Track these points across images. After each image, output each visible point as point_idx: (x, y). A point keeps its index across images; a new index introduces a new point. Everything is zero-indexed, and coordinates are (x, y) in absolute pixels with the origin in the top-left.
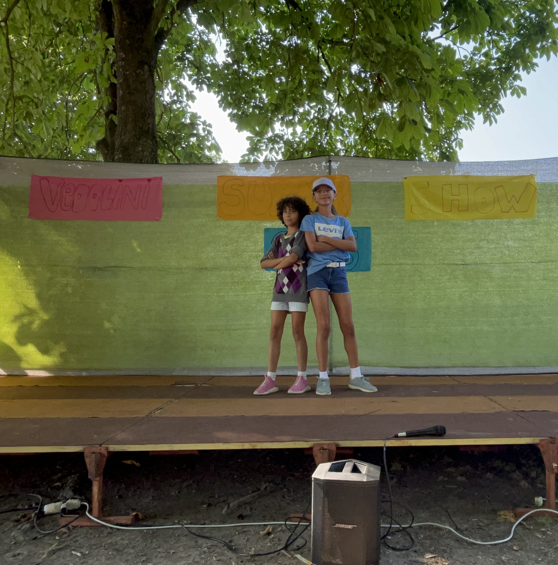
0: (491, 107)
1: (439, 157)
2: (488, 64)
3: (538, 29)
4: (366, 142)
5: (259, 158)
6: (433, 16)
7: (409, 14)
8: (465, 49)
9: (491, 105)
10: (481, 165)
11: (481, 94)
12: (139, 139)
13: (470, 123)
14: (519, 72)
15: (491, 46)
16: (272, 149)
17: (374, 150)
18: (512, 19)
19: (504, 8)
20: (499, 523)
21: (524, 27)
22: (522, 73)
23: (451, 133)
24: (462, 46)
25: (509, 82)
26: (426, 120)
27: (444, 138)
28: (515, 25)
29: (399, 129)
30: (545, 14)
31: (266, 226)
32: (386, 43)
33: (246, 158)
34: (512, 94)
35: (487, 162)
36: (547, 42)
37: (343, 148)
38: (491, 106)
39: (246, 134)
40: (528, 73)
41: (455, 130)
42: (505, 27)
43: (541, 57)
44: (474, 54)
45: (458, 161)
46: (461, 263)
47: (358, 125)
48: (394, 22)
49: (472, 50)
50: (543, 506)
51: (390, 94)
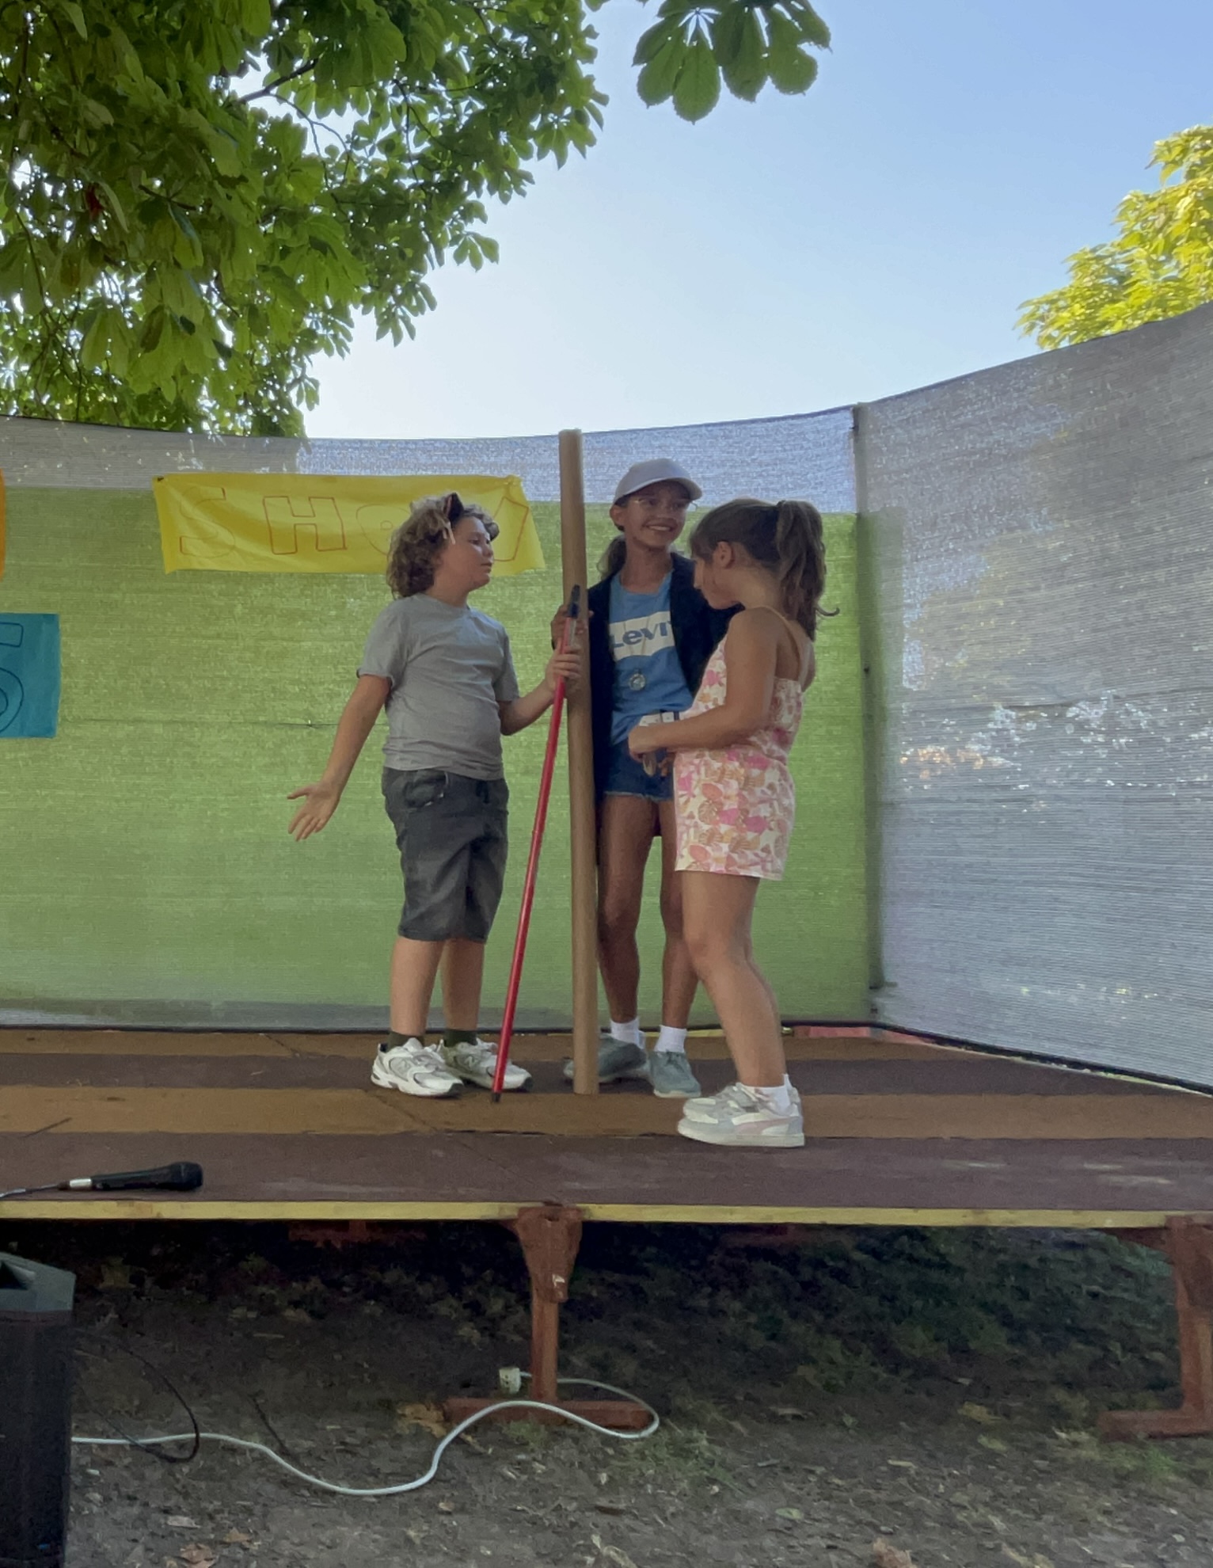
0: (399, 292)
1: (252, 430)
2: (395, 172)
3: (535, 76)
4: (50, 381)
6: (247, 29)
7: (179, 28)
8: (330, 130)
9: (399, 287)
10: (369, 449)
11: (372, 254)
13: (341, 336)
14: (479, 195)
15: (404, 123)
17: (72, 405)
18: (464, 50)
19: (443, 15)
20: (399, 1437)
21: (497, 71)
22: (487, 200)
23: (286, 362)
24: (324, 120)
25: (452, 224)
26: (220, 323)
27: (265, 376)
28: (473, 64)
29: (143, 344)
30: (556, 37)
32: (114, 101)
34: (459, 257)
35: (386, 441)
36: (560, 114)
38: (399, 290)
40: (505, 199)
41: (298, 355)
42: (446, 69)
43: (541, 155)
44: (356, 144)
45: (303, 440)
46: (304, 722)
47: (29, 335)
48: (138, 45)
49: (350, 131)
50: (522, 1394)
51: (122, 243)
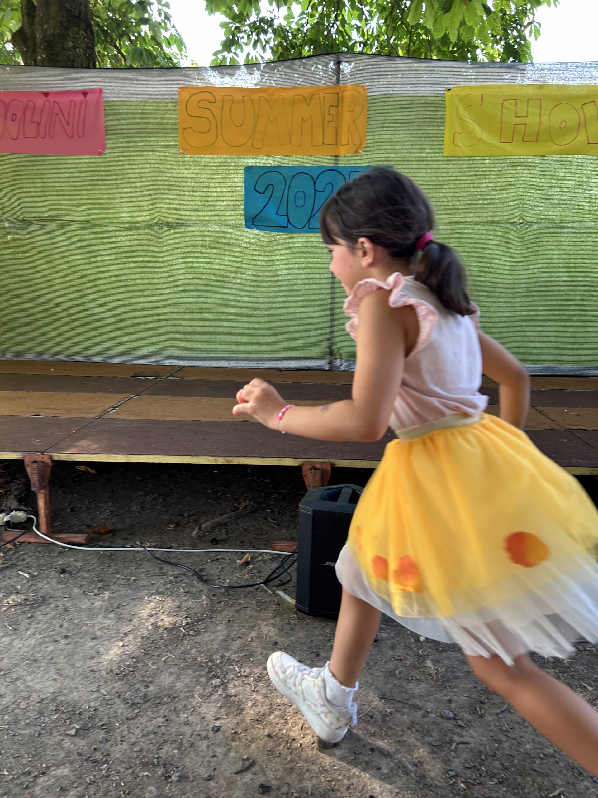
1: (503, 53)
4: (395, 29)
5: (237, 56)
10: (565, 68)
12: (67, 28)
16: (256, 42)
17: (405, 43)
27: (512, 21)
31: (247, 163)
33: (220, 56)
35: (575, 63)
37: (361, 39)
39: (220, 17)
46: (518, 221)
